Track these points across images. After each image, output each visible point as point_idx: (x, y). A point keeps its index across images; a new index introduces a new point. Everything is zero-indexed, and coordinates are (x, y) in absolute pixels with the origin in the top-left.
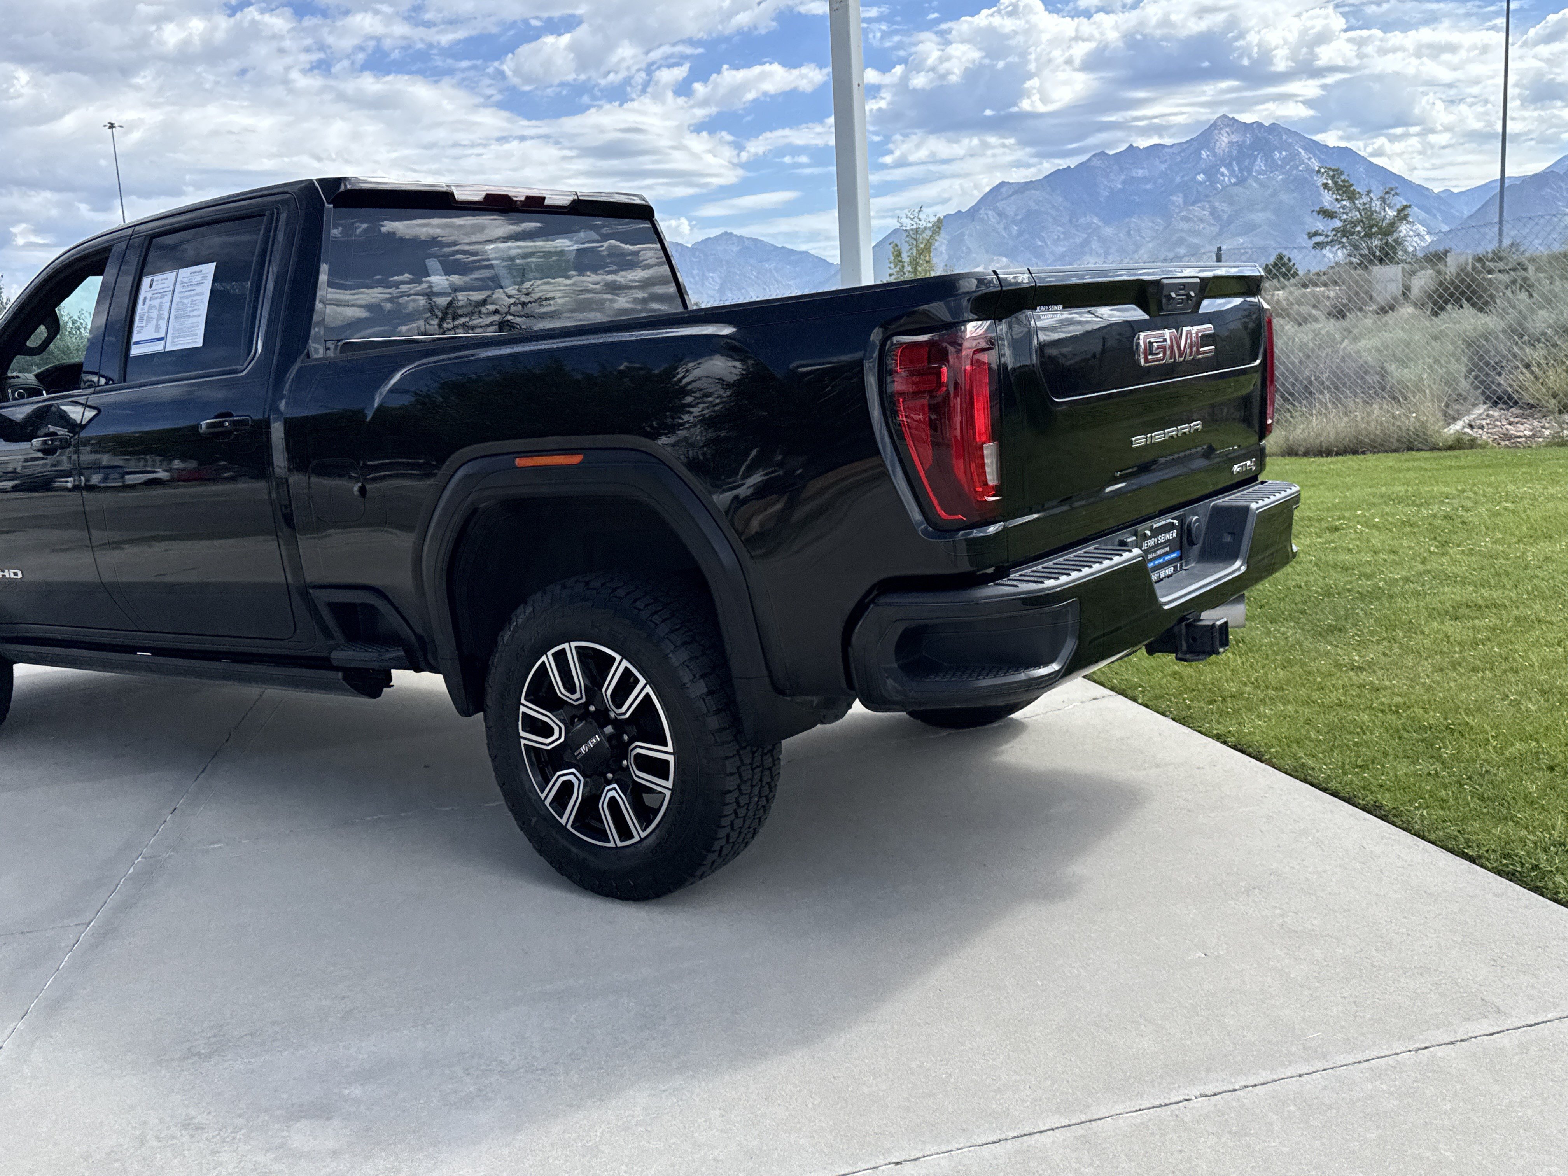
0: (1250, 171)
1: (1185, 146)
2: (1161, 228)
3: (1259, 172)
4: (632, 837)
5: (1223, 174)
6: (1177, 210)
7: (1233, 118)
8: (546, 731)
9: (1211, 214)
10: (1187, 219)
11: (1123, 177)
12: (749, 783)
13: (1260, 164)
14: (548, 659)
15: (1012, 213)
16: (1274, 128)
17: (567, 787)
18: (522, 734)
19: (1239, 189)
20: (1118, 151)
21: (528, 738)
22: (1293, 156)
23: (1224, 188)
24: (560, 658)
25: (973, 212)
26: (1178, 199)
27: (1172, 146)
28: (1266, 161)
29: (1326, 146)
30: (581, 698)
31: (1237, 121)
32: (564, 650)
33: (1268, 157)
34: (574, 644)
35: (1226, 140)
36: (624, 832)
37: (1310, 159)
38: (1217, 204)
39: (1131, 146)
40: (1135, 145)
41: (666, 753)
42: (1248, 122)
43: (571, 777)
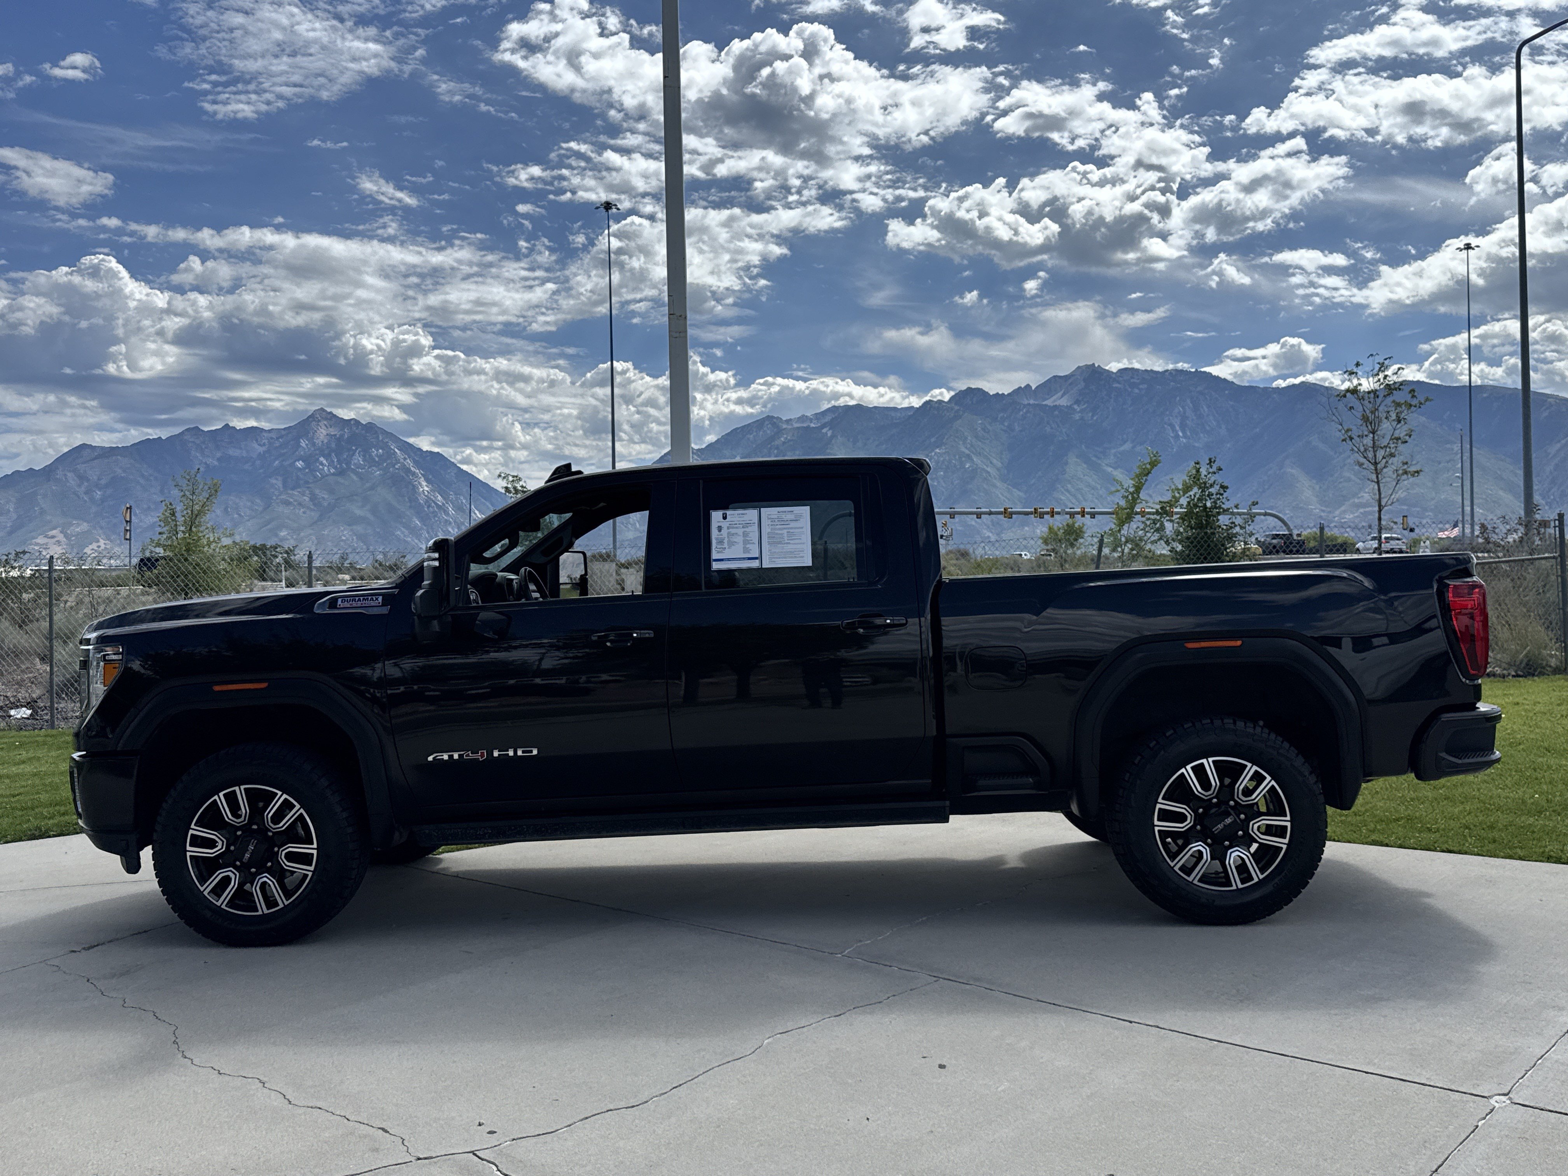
0: (348, 464)
1: (283, 433)
2: (260, 509)
3: (359, 466)
5: (322, 464)
6: (276, 493)
7: (331, 413)
9: (311, 500)
10: (287, 503)
11: (219, 455)
13: (358, 459)
15: (95, 478)
16: (371, 428)
19: (340, 479)
20: (214, 428)
22: (390, 454)
23: (323, 477)
25: (48, 471)
26: (277, 482)
27: (270, 431)
28: (364, 456)
29: (420, 450)
31: (335, 416)
33: (366, 452)
35: (324, 432)
37: (405, 459)
38: (317, 491)
39: (227, 425)
40: (231, 425)
42: (346, 418)
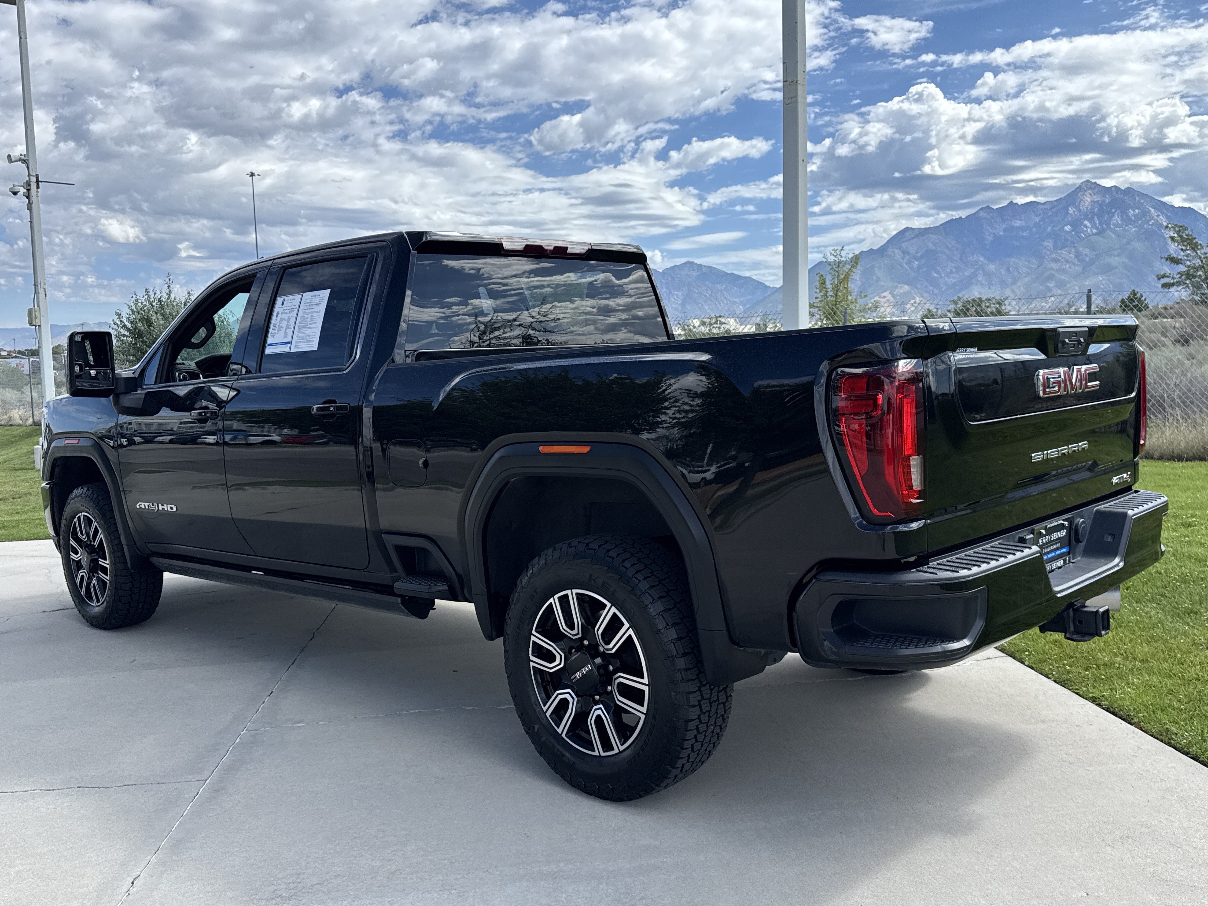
0: (1108, 224)
1: (1055, 203)
2: (1035, 267)
3: (1117, 225)
4: (613, 749)
5: (1086, 226)
6: (1048, 253)
7: (1095, 183)
8: (549, 657)
9: (1076, 256)
10: (1056, 260)
11: (1004, 226)
12: (707, 714)
13: (1117, 219)
14: (554, 601)
15: (914, 252)
16: (1129, 191)
17: (563, 704)
18: (532, 658)
19: (1099, 238)
20: (1001, 206)
21: (535, 662)
22: (1145, 213)
23: (1086, 237)
24: (564, 600)
25: (882, 251)
26: (1049, 244)
27: (1045, 203)
28: (1122, 217)
29: (1173, 206)
30: (578, 634)
31: (1099, 185)
32: (567, 595)
33: (1124, 213)
34: (575, 591)
35: (1089, 200)
36: (607, 745)
37: (1158, 216)
38: (1081, 249)
39: (1012, 202)
40: (1014, 201)
41: (642, 684)
42: (1108, 186)
43: (567, 696)
